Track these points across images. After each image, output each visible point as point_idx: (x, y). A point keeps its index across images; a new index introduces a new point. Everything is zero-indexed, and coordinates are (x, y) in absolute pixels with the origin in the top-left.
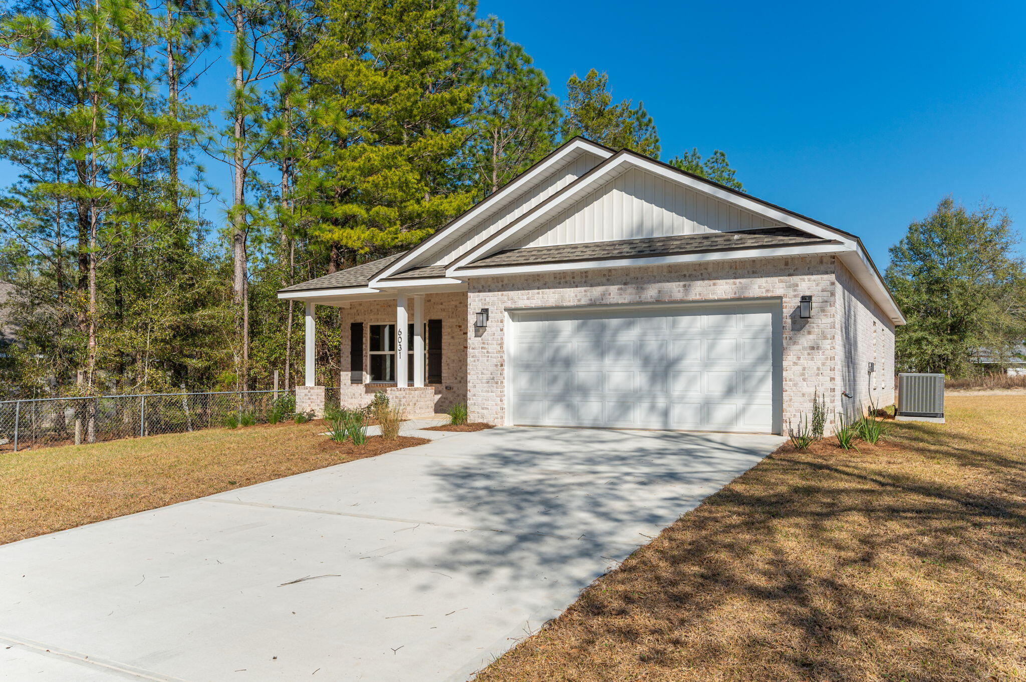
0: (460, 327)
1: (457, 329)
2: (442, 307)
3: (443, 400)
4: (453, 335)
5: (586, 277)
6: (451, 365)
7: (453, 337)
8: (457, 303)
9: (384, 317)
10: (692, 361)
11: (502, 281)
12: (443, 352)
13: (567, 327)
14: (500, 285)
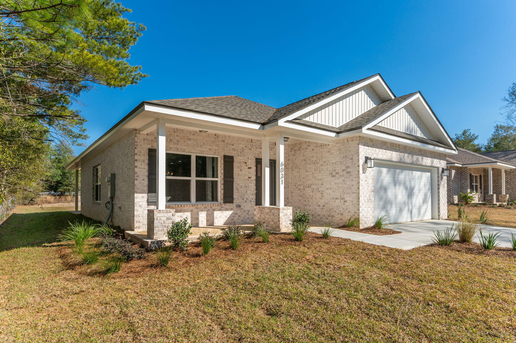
0: (246, 163)
1: (244, 165)
2: (233, 147)
3: (234, 215)
4: (242, 168)
5: (400, 147)
6: (240, 190)
7: (241, 170)
8: (244, 146)
9: (184, 147)
10: (416, 191)
11: (373, 142)
12: (235, 180)
13: (385, 170)
14: (372, 143)
